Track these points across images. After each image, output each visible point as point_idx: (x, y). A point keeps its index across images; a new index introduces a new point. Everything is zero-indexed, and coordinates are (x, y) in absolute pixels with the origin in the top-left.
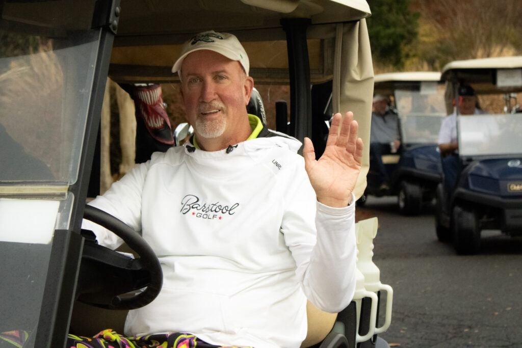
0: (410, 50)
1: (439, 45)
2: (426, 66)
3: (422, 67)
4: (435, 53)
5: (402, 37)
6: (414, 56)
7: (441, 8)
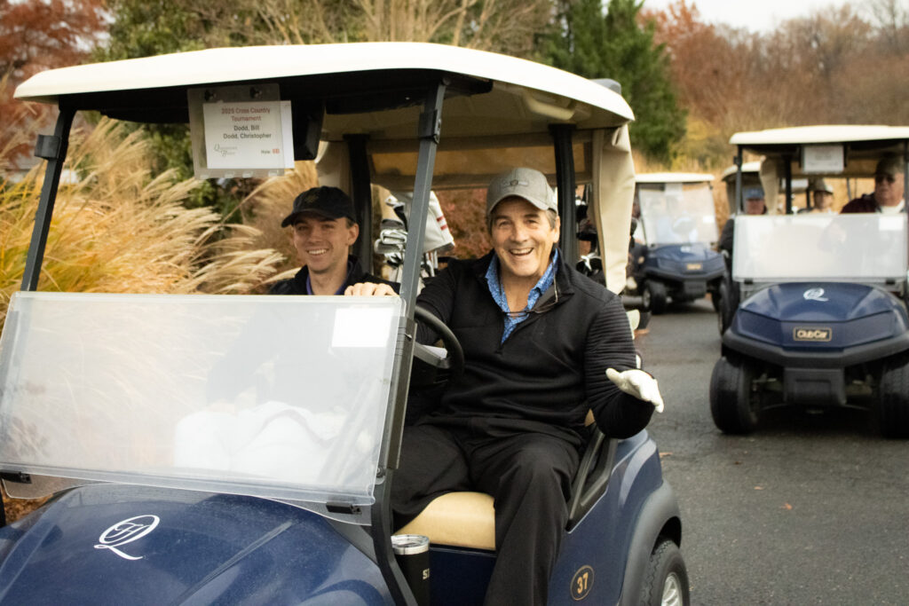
0: (679, 148)
1: (708, 143)
2: (696, 163)
3: (693, 166)
4: (705, 151)
5: (670, 135)
6: (683, 154)
7: (711, 104)
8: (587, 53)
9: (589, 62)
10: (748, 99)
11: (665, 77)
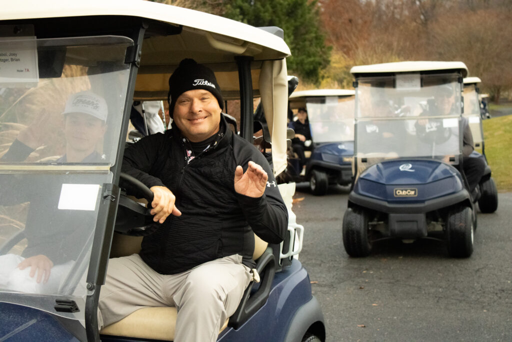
0: (325, 73)
1: (345, 69)
2: (336, 83)
3: (334, 85)
4: (343, 75)
5: (320, 64)
6: (328, 77)
7: (347, 43)
8: (263, 6)
9: (264, 12)
10: (372, 40)
11: (316, 24)
